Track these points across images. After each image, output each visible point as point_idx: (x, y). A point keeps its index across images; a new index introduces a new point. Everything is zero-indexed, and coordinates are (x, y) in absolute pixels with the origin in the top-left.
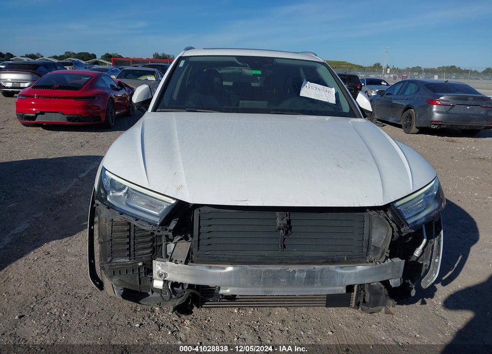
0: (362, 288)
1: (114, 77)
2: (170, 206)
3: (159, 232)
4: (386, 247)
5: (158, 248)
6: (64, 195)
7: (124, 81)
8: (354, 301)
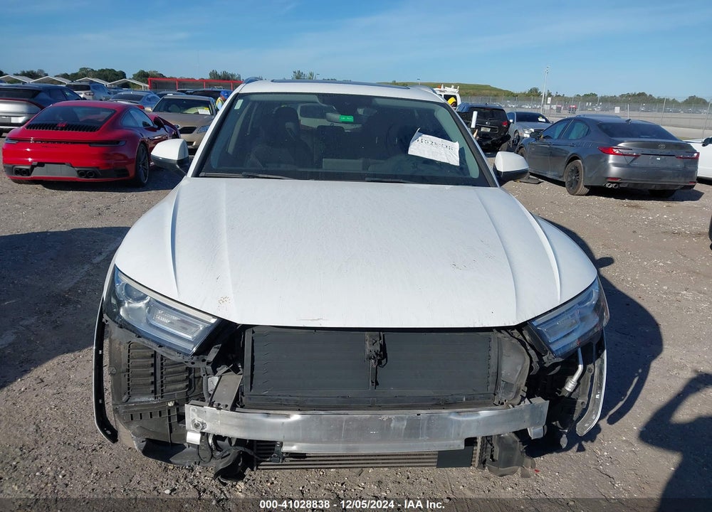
0: (488, 441)
1: (149, 109)
2: (208, 328)
3: (193, 363)
4: (522, 384)
5: (196, 380)
6: (69, 290)
7: (164, 116)
8: (477, 459)
